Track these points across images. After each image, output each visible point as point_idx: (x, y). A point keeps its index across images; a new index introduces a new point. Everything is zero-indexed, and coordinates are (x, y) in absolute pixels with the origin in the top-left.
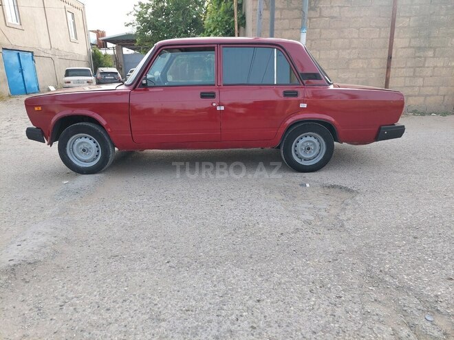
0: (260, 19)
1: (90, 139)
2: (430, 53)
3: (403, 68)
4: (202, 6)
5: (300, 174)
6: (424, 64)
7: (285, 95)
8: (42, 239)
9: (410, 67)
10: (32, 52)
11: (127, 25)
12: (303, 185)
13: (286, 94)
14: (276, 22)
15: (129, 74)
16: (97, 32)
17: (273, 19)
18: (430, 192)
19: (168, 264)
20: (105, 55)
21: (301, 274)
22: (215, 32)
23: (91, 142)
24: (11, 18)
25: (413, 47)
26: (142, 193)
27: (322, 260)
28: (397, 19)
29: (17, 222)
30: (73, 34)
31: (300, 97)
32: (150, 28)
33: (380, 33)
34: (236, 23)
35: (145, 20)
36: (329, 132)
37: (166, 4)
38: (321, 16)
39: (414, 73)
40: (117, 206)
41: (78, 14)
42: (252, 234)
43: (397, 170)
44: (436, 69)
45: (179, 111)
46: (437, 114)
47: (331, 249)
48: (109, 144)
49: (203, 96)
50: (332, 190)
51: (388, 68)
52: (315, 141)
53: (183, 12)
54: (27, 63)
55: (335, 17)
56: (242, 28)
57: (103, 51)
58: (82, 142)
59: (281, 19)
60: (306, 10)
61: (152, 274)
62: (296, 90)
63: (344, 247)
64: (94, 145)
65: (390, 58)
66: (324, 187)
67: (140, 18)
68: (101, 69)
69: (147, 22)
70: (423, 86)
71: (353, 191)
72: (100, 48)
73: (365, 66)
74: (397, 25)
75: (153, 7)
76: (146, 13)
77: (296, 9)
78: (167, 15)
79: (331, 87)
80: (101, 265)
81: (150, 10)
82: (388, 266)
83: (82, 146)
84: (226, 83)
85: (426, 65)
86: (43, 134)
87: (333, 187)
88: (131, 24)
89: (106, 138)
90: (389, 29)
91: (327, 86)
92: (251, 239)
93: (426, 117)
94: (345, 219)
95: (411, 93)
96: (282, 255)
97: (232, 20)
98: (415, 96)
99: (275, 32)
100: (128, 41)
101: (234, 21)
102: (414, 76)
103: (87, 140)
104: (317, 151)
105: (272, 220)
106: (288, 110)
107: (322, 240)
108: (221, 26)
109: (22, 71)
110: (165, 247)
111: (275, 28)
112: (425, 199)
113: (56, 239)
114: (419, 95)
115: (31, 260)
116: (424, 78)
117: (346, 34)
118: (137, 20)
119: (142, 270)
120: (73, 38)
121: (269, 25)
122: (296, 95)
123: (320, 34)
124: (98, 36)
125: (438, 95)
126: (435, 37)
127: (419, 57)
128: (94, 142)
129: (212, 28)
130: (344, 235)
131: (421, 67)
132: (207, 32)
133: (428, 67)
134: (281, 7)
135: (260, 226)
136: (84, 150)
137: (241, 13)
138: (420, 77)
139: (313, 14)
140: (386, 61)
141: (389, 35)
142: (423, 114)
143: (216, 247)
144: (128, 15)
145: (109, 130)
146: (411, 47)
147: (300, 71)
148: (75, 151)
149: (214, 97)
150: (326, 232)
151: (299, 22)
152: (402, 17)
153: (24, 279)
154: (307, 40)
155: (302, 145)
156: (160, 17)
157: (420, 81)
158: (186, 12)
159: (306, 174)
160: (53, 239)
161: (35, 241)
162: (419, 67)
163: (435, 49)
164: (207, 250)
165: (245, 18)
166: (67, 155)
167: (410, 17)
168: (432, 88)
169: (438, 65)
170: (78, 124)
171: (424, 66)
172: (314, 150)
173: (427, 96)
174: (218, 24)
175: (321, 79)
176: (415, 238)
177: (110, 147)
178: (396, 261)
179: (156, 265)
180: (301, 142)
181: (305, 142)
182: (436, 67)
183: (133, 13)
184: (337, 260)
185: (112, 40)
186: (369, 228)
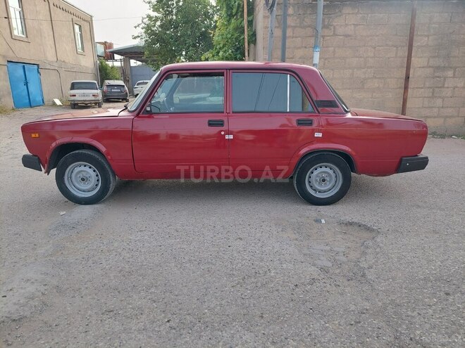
0: (272, 37)
1: (90, 168)
2: (450, 73)
3: (422, 88)
4: (211, 19)
5: (314, 207)
6: (444, 84)
7: (299, 124)
8: (31, 289)
9: (428, 88)
10: (38, 65)
11: (135, 38)
12: (318, 221)
13: (300, 122)
14: (287, 41)
15: (136, 86)
16: (105, 43)
17: (284, 38)
18: (458, 233)
19: (168, 324)
20: (113, 67)
21: (320, 342)
22: (224, 49)
23: (91, 171)
24: (18, 31)
25: (432, 67)
26: (144, 229)
27: (343, 321)
28: (415, 38)
29: (7, 263)
30: (79, 46)
31: (315, 126)
32: (158, 41)
33: (397, 53)
34: (246, 40)
35: (153, 33)
36: (346, 163)
37: (174, 17)
38: (335, 35)
39: (433, 93)
40: (116, 244)
41: (86, 26)
42: (263, 285)
43: (420, 204)
44: (456, 89)
45: (186, 138)
46: (458, 136)
47: (353, 307)
48: (110, 173)
49: (211, 124)
50: (350, 227)
51: (406, 88)
52: (331, 172)
53: (192, 26)
54: (32, 76)
55: (349, 36)
56: (252, 45)
57: (110, 63)
58: (82, 171)
59: (293, 37)
60: (319, 29)
61: (150, 337)
62: (311, 118)
63: (367, 305)
64: (93, 174)
65: (407, 78)
66: (341, 223)
67: (148, 30)
68: (107, 82)
69: (155, 34)
70: (442, 107)
71: (373, 230)
72: (107, 60)
73: (381, 86)
74: (415, 44)
75: (162, 20)
76: (155, 26)
77: (309, 26)
78: (176, 28)
79: (349, 116)
80: (94, 322)
81: (158, 23)
82: (418, 332)
83: (81, 175)
84: (235, 110)
85: (446, 86)
86: (40, 162)
87: (351, 224)
88: (138, 37)
89: (107, 167)
90: (406, 49)
91: (343, 114)
92: (262, 291)
93: (446, 140)
94: (366, 266)
95: (429, 114)
96: (297, 314)
97: (242, 37)
98: (435, 117)
99: (287, 50)
100: (136, 53)
101: (244, 38)
102: (433, 97)
103: (87, 169)
104: (333, 182)
105: (284, 266)
106: (301, 138)
107: (341, 294)
108: (230, 43)
109: (26, 84)
110: (165, 300)
111: (287, 46)
112: (454, 242)
113: (46, 287)
114: (438, 116)
115: (15, 316)
116: (443, 98)
117: (361, 52)
118: (145, 32)
119: (139, 331)
120: (80, 50)
121: (280, 43)
122: (311, 124)
123: (334, 52)
124: (106, 48)
125: (458, 116)
126: (455, 57)
127: (438, 77)
128: (94, 171)
129: (221, 45)
130: (366, 287)
131: (441, 87)
132: (216, 49)
133: (448, 88)
134: (293, 24)
135: (272, 274)
136: (83, 180)
137: (251, 30)
138: (440, 97)
139: (326, 32)
140: (403, 81)
141: (407, 54)
142: (443, 136)
143: (223, 302)
144: (135, 27)
145: (109, 157)
146: (430, 67)
147: (315, 99)
148: (73, 180)
149: (222, 125)
150: (346, 283)
151: (312, 41)
152: (420, 36)
153: (7, 341)
154: (320, 59)
155: (317, 176)
156: (168, 30)
157: (439, 102)
158: (194, 25)
159: (320, 207)
160: (42, 289)
161: (23, 291)
162: (439, 88)
163: (455, 69)
164: (212, 306)
165: (255, 35)
166: (65, 184)
167: (428, 36)
168: (452, 109)
169: (458, 86)
170: (77, 152)
171: (443, 87)
172: (330, 181)
173: (447, 117)
174: (228, 41)
175: (338, 107)
176: (448, 294)
177: (111, 176)
178: (428, 326)
179: (155, 325)
180: (316, 173)
181: (319, 174)
182: (457, 87)
183: (141, 26)
184: (360, 322)
185: (119, 52)
186: (394, 279)
